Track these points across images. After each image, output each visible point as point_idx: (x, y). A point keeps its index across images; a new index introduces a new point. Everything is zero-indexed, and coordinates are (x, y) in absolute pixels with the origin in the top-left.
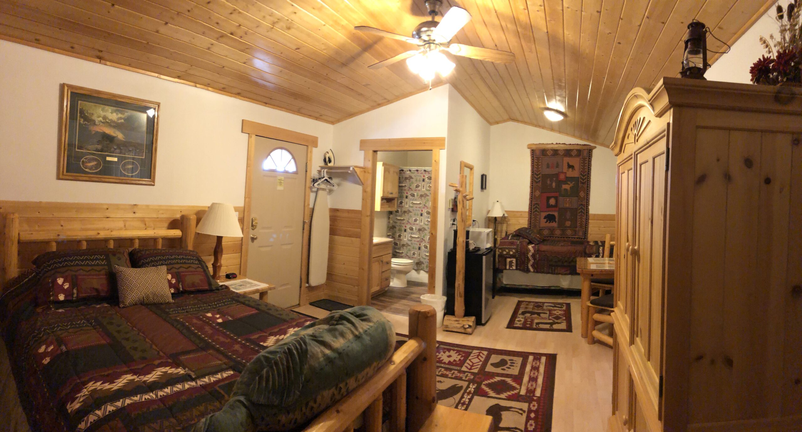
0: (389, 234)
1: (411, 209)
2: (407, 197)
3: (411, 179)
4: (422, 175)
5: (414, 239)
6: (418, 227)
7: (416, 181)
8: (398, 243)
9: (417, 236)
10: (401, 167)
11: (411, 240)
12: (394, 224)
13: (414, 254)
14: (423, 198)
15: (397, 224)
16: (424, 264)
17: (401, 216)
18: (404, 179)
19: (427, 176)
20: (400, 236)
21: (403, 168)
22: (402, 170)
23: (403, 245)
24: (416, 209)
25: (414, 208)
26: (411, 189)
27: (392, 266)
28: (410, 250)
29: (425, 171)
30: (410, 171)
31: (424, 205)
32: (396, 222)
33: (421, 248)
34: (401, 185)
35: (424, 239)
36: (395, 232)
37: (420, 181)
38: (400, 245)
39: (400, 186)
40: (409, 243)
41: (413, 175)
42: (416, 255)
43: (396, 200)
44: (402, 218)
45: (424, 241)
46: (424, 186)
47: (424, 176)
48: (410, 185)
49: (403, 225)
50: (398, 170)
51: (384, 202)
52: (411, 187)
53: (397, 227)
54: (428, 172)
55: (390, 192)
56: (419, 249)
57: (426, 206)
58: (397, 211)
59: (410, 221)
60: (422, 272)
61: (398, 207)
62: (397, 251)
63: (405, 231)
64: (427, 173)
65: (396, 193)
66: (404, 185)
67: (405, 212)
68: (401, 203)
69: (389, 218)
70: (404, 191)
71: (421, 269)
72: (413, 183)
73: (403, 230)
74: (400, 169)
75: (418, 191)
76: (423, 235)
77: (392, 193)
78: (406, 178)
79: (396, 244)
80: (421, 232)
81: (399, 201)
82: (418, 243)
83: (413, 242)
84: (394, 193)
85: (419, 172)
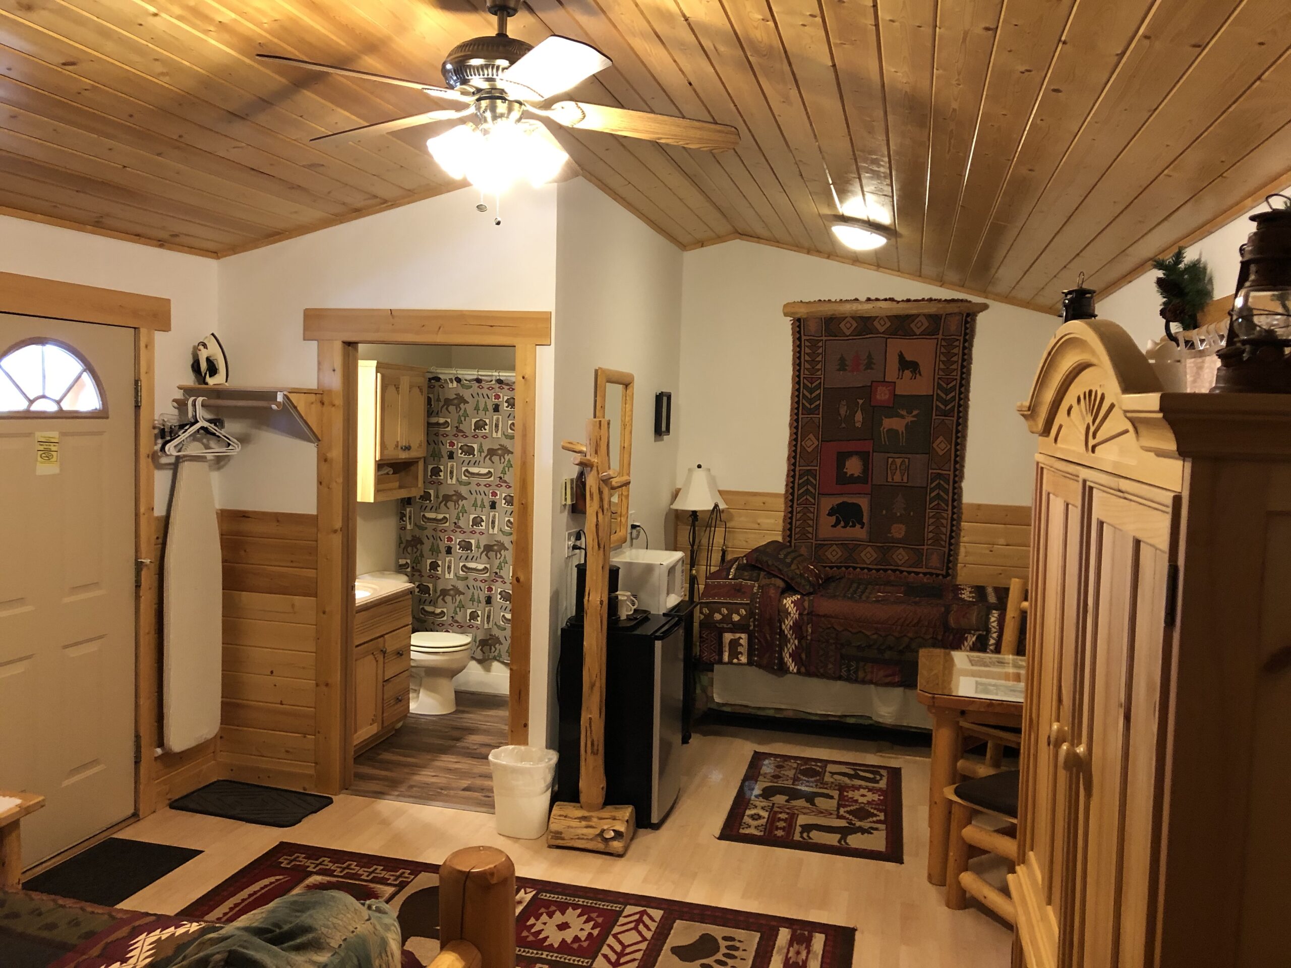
0: (402, 562)
1: (464, 491)
2: (451, 456)
3: (462, 406)
4: (492, 394)
5: (473, 575)
6: (484, 541)
7: (477, 409)
8: (431, 586)
9: (481, 567)
10: (432, 369)
11: (467, 578)
12: (417, 533)
13: (474, 616)
14: (496, 459)
15: (426, 532)
16: (501, 643)
17: (437, 510)
18: (441, 404)
19: (506, 398)
20: (434, 566)
21: (438, 371)
22: (438, 379)
23: (445, 593)
24: (478, 489)
25: (473, 487)
26: (462, 431)
27: (413, 655)
28: (462, 606)
29: (500, 382)
30: (458, 380)
31: (501, 478)
32: (423, 528)
33: (493, 600)
34: (434, 420)
35: (502, 573)
36: (422, 556)
37: (486, 409)
38: (435, 591)
39: (429, 425)
40: (461, 585)
41: (466, 394)
42: (479, 619)
43: (421, 464)
44: (440, 516)
45: (500, 580)
46: (497, 426)
47: (497, 397)
48: (460, 422)
49: (442, 535)
50: (422, 381)
51: (388, 474)
52: (461, 427)
53: (425, 540)
54: (507, 384)
55: (405, 443)
56: (489, 601)
57: (505, 482)
58: (426, 496)
59: (461, 523)
60: (496, 665)
61: (427, 483)
62: (429, 609)
63: (449, 551)
64: (506, 387)
65: (420, 446)
66: (442, 420)
67: (447, 498)
68: (436, 471)
69: (402, 516)
70: (441, 438)
71: (495, 659)
72: (466, 415)
73: (443, 550)
74: (431, 376)
75: (480, 439)
76: (497, 562)
77: (408, 448)
78: (448, 402)
79: (423, 589)
80: (492, 554)
81: (430, 467)
82: (484, 586)
83: (471, 583)
84: (414, 445)
85: (483, 383)
